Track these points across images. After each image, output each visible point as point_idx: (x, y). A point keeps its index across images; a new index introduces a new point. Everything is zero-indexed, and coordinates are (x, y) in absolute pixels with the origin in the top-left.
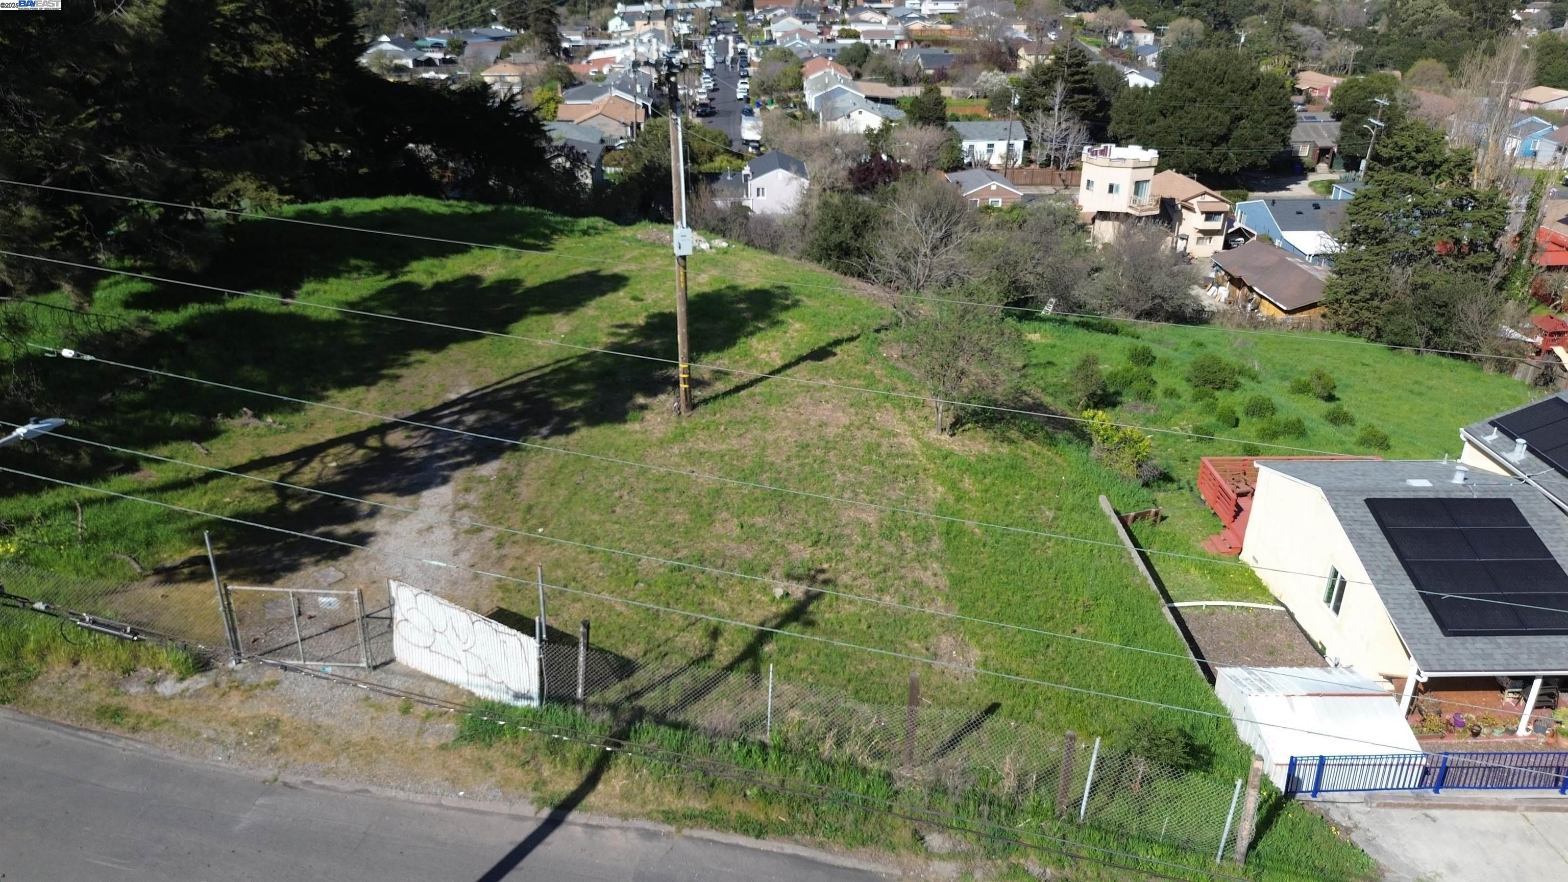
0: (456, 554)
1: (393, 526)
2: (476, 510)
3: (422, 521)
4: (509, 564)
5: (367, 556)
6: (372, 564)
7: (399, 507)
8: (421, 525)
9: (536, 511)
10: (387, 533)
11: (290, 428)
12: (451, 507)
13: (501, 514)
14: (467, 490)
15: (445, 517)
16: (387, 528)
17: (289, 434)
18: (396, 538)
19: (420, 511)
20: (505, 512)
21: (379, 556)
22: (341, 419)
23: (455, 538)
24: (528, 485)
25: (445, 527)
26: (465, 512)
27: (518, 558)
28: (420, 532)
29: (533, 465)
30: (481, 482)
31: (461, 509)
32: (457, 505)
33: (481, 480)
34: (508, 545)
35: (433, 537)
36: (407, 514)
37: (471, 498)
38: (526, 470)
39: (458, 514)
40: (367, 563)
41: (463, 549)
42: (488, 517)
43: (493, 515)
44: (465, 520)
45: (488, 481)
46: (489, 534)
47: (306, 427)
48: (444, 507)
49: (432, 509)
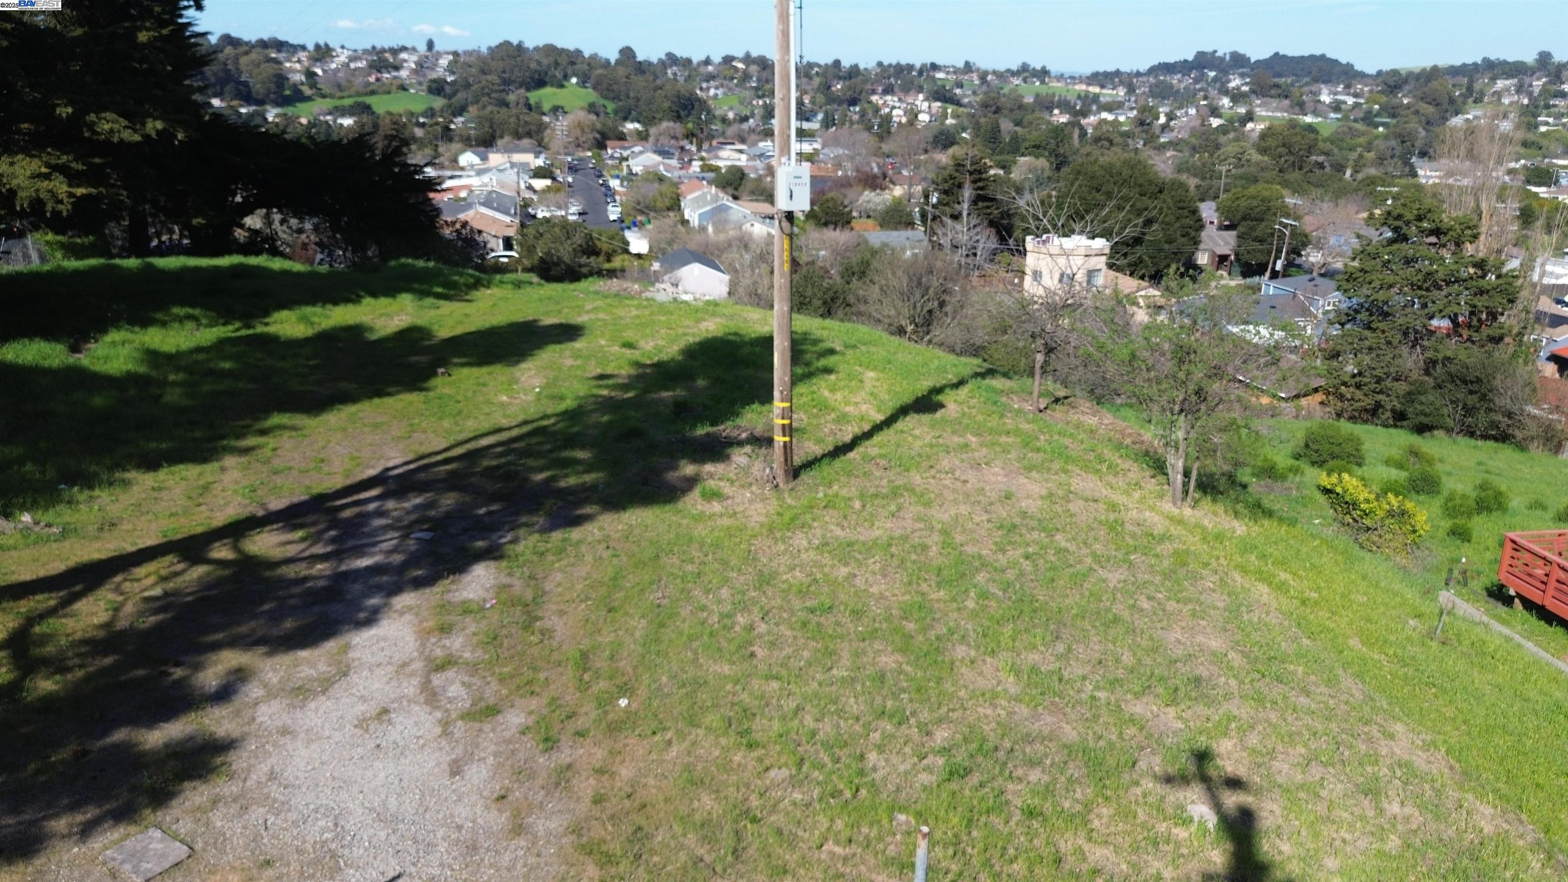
0: (456, 769)
1: (298, 714)
2: (473, 668)
3: (363, 699)
4: (586, 786)
5: (242, 795)
6: (258, 813)
7: (307, 672)
8: (361, 708)
9: (600, 662)
10: (285, 731)
11: (66, 533)
12: (418, 665)
13: (528, 674)
14: (445, 629)
15: (411, 687)
16: (286, 719)
17: (67, 544)
18: (309, 742)
19: (354, 678)
20: (535, 669)
21: (275, 791)
22: (172, 515)
23: (446, 733)
24: (562, 613)
25: (417, 708)
26: (450, 673)
27: (601, 771)
28: (362, 723)
29: (559, 577)
30: (467, 612)
31: (441, 668)
32: (429, 660)
33: (467, 609)
34: (565, 741)
35: (394, 734)
36: (326, 685)
37: (456, 643)
38: (548, 586)
39: (437, 680)
40: (245, 809)
41: (469, 757)
42: (502, 680)
43: (512, 677)
44: (455, 690)
45: (482, 609)
46: (515, 719)
47: (101, 529)
48: (404, 665)
49: (379, 672)
